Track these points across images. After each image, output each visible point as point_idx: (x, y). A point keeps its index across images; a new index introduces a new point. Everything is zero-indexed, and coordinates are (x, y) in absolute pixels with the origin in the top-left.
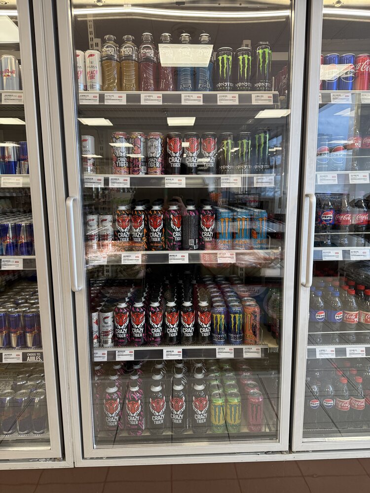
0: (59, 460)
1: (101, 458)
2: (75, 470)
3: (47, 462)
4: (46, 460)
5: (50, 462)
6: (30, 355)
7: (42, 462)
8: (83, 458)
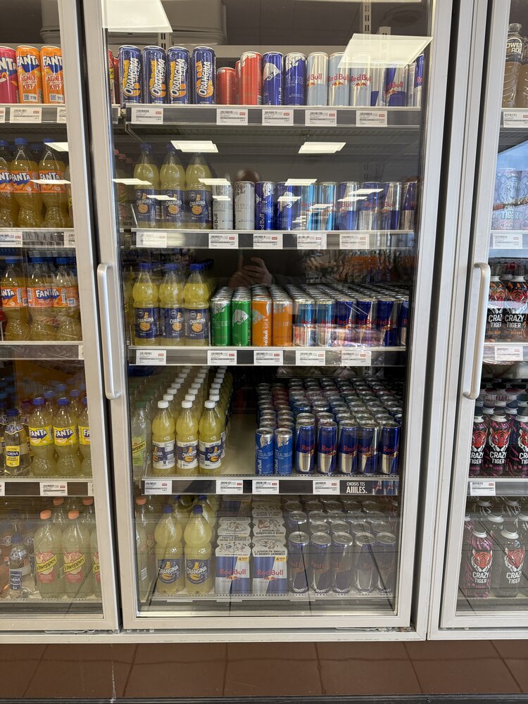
0: (406, 630)
1: (463, 629)
2: (427, 644)
3: (390, 633)
4: (388, 629)
5: (394, 633)
6: (350, 484)
7: (383, 633)
8: (439, 627)
